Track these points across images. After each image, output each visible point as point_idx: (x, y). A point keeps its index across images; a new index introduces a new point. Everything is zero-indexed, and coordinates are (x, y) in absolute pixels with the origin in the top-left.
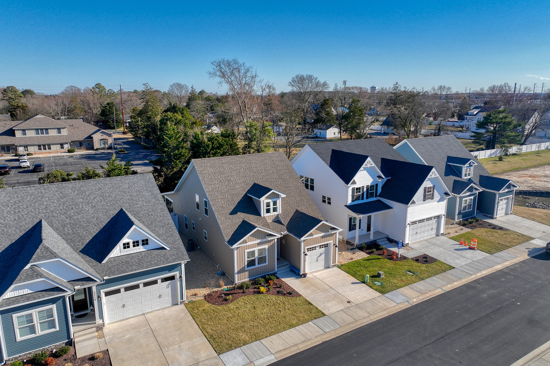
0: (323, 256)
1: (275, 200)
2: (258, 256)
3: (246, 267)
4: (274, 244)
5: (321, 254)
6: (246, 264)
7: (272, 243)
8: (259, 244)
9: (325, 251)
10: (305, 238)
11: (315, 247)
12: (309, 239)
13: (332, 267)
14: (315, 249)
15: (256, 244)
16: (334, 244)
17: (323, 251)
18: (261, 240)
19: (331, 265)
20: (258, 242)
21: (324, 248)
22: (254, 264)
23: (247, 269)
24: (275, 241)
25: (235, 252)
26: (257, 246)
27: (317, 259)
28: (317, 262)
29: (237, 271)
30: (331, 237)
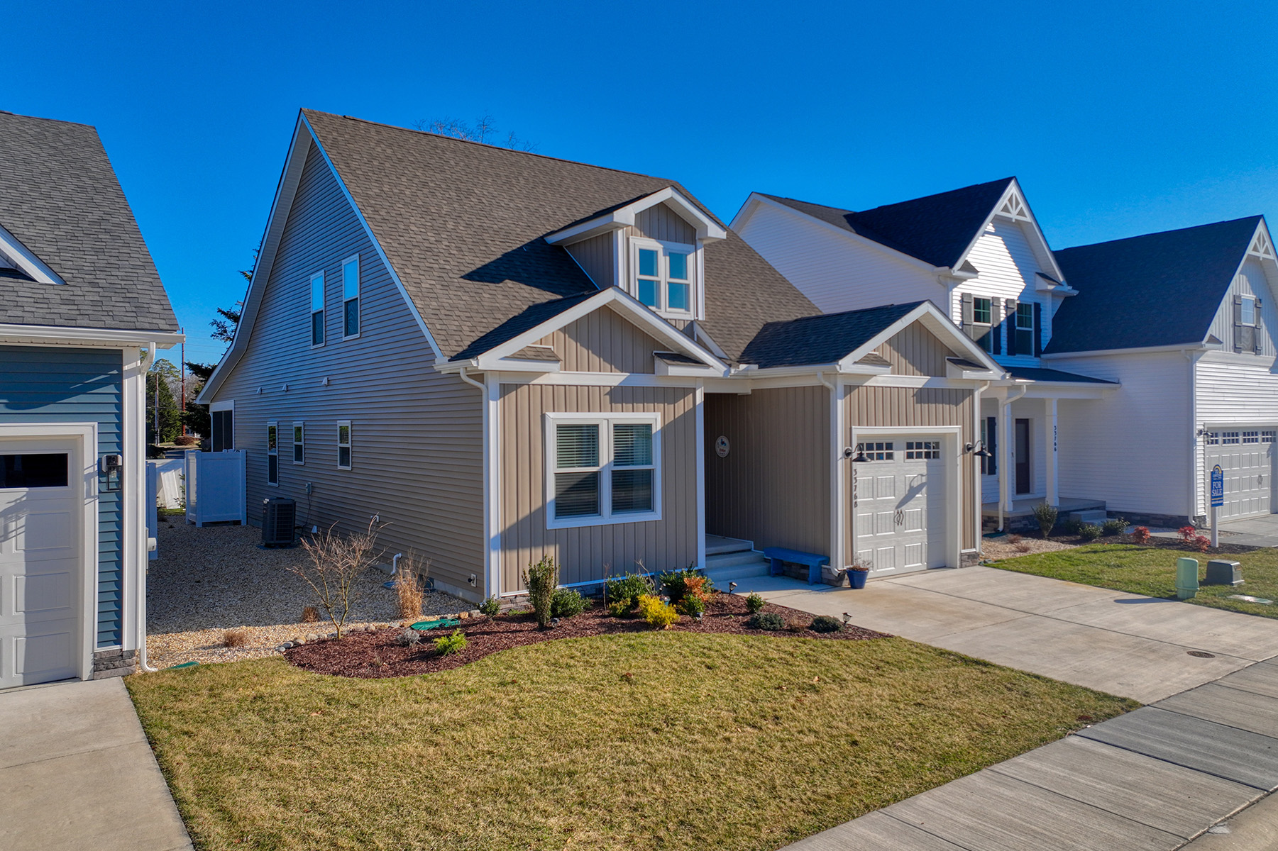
0: (921, 496)
1: (678, 247)
2: (616, 463)
3: (551, 512)
4: (690, 415)
5: (912, 493)
6: (551, 495)
7: (681, 407)
8: (619, 396)
9: (928, 479)
10: (855, 363)
11: (889, 446)
12: (866, 386)
13: (962, 561)
14: (890, 456)
15: (606, 394)
16: (964, 446)
17: (922, 475)
18: (628, 374)
19: (959, 553)
20: (616, 384)
21: (926, 460)
22: (593, 508)
23: (553, 523)
24: (698, 403)
25: (494, 409)
26: (611, 404)
27: (899, 510)
28: (898, 524)
29: (501, 531)
30: (954, 406)
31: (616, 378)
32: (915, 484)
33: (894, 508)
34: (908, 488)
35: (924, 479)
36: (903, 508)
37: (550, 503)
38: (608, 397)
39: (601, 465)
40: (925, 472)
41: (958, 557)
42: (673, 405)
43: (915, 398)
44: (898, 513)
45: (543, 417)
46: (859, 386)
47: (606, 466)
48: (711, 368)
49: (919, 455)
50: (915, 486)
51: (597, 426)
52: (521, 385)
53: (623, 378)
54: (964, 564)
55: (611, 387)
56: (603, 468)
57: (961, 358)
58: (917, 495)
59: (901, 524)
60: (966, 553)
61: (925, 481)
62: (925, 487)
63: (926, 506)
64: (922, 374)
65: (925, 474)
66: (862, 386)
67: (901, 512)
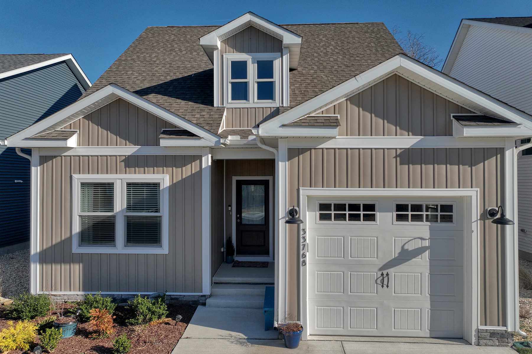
0: (421, 261)
1: (265, 56)
2: (129, 210)
5: (405, 256)
9: (431, 243)
10: (283, 126)
11: (370, 207)
12: (323, 149)
13: (479, 338)
14: (370, 218)
15: (122, 161)
16: (485, 210)
17: (422, 239)
18: (140, 147)
19: (474, 328)
20: (129, 154)
21: (429, 223)
23: (76, 249)
24: (203, 167)
25: (36, 173)
26: (125, 167)
27: (385, 272)
28: (383, 286)
29: (38, 250)
30: (467, 166)
31: (130, 150)
32: (410, 247)
33: (376, 270)
34: (399, 250)
35: (427, 243)
36: (392, 271)
37: (74, 235)
38: (123, 163)
39: (115, 211)
40: (427, 235)
41: (474, 333)
42: (181, 168)
43: (398, 159)
44: (382, 274)
45: (71, 177)
46: (310, 149)
47: (119, 212)
48: (202, 139)
49: (417, 218)
50: (410, 249)
51: (113, 184)
52: (55, 157)
53: (136, 149)
54: (482, 342)
55: (125, 156)
56: (117, 213)
57: (479, 114)
58: (414, 259)
59: (387, 286)
60: (487, 330)
61: (427, 245)
62: (428, 251)
63: (429, 272)
64: (410, 134)
65: (427, 238)
66: (315, 149)
67: (387, 275)
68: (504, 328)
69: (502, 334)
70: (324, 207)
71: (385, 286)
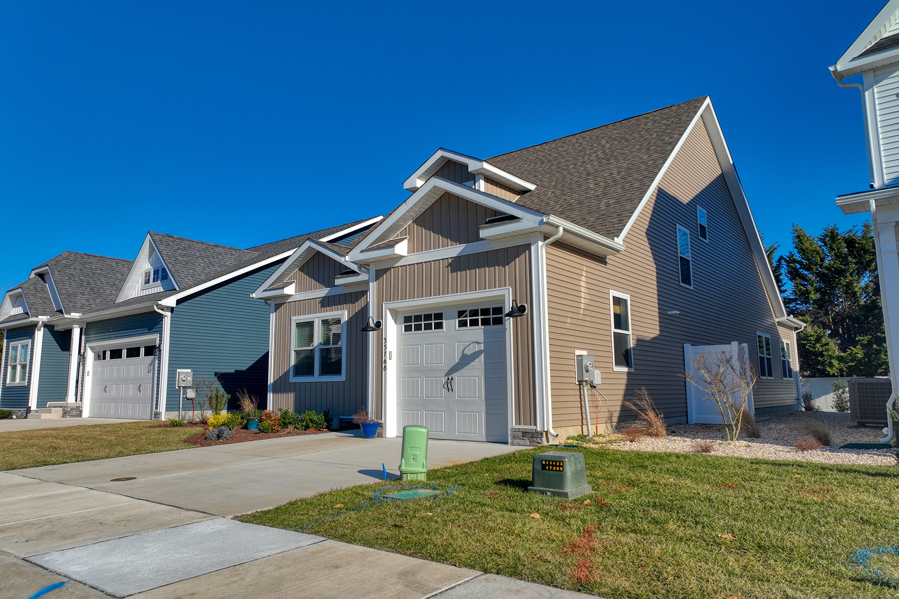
2: (323, 343)
3: (292, 372)
4: (365, 310)
5: (466, 360)
6: (293, 363)
7: (359, 305)
8: (326, 302)
9: (485, 346)
11: (439, 316)
13: (514, 437)
14: (439, 326)
15: (319, 302)
17: (478, 343)
18: (330, 289)
19: (510, 427)
20: (324, 296)
21: (483, 327)
22: (310, 372)
23: (293, 379)
25: (272, 319)
26: (321, 308)
27: (450, 377)
28: (448, 390)
29: (272, 382)
30: (501, 267)
31: (324, 292)
32: (468, 352)
33: (444, 375)
34: (460, 356)
35: (482, 347)
36: (455, 376)
37: (291, 368)
38: (320, 304)
39: (314, 345)
40: (481, 339)
42: (355, 304)
44: (448, 379)
45: (291, 319)
46: (390, 268)
47: (317, 345)
49: (474, 323)
50: (469, 354)
51: (314, 322)
53: (327, 291)
55: (321, 297)
56: (315, 347)
58: (472, 363)
59: (452, 390)
60: (519, 429)
61: (482, 349)
62: (483, 355)
63: (484, 375)
64: (458, 243)
65: (482, 342)
66: (393, 268)
67: (452, 379)
68: (534, 427)
69: (533, 433)
70: (407, 319)
71: (450, 390)
